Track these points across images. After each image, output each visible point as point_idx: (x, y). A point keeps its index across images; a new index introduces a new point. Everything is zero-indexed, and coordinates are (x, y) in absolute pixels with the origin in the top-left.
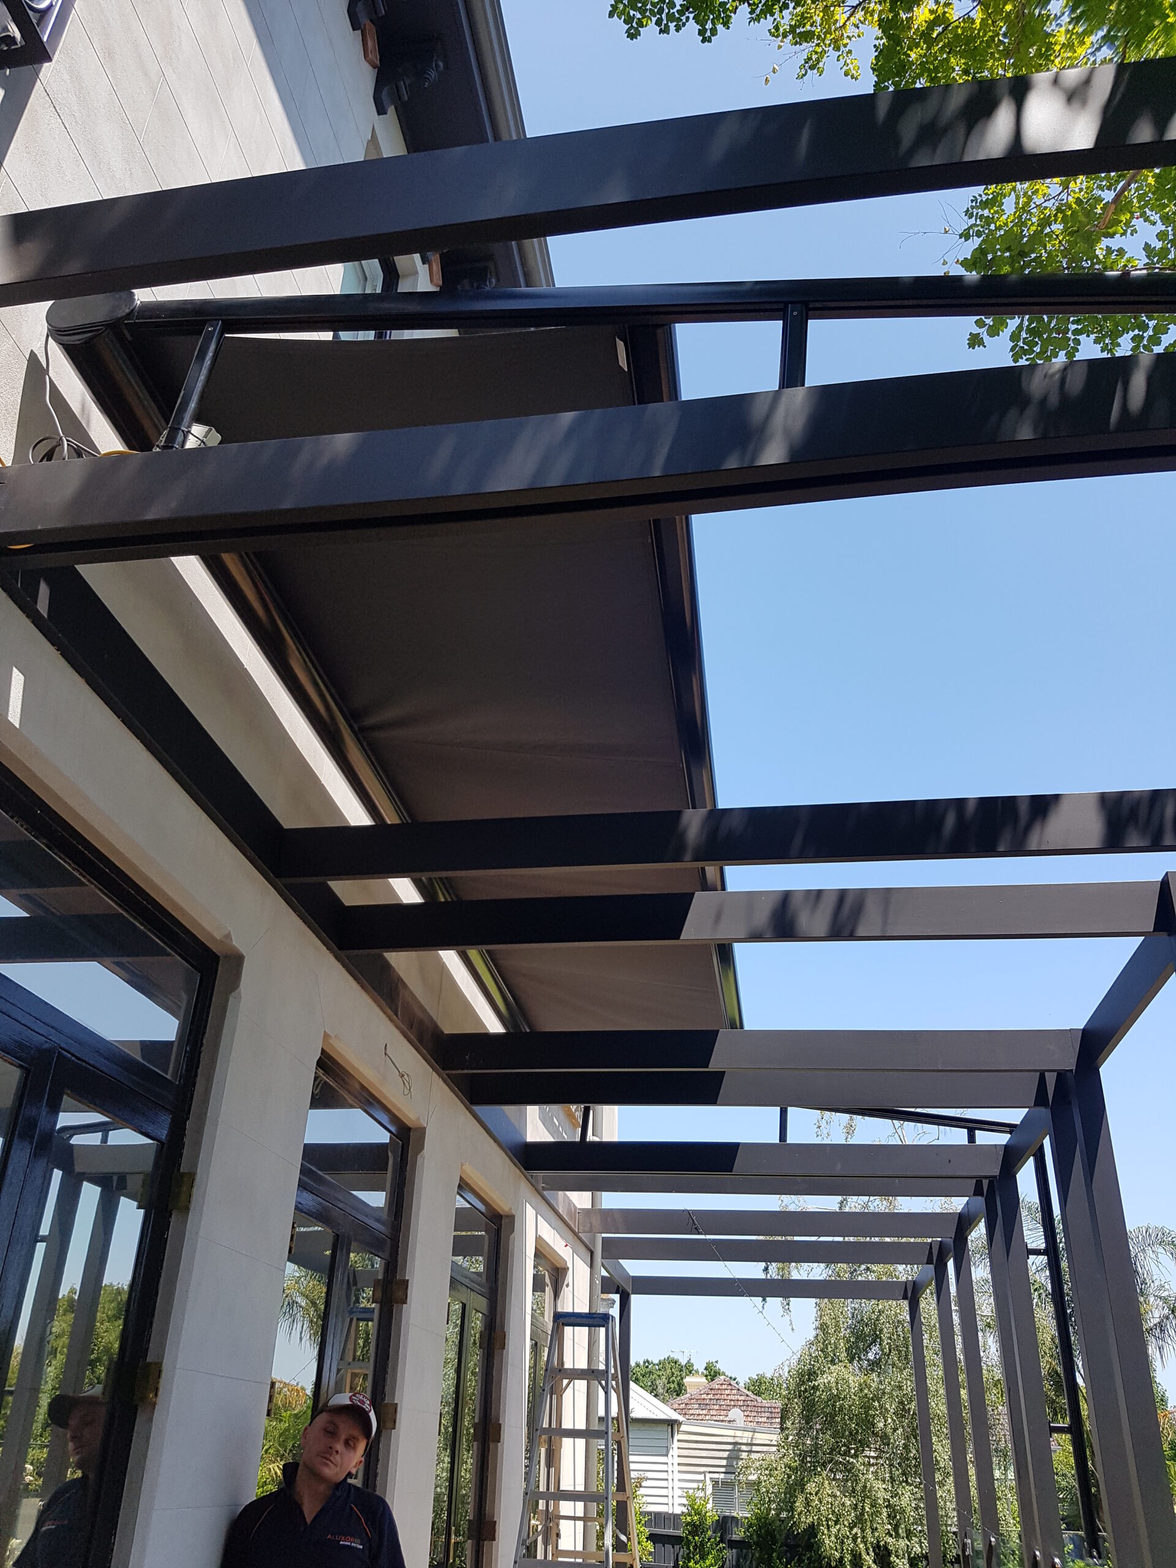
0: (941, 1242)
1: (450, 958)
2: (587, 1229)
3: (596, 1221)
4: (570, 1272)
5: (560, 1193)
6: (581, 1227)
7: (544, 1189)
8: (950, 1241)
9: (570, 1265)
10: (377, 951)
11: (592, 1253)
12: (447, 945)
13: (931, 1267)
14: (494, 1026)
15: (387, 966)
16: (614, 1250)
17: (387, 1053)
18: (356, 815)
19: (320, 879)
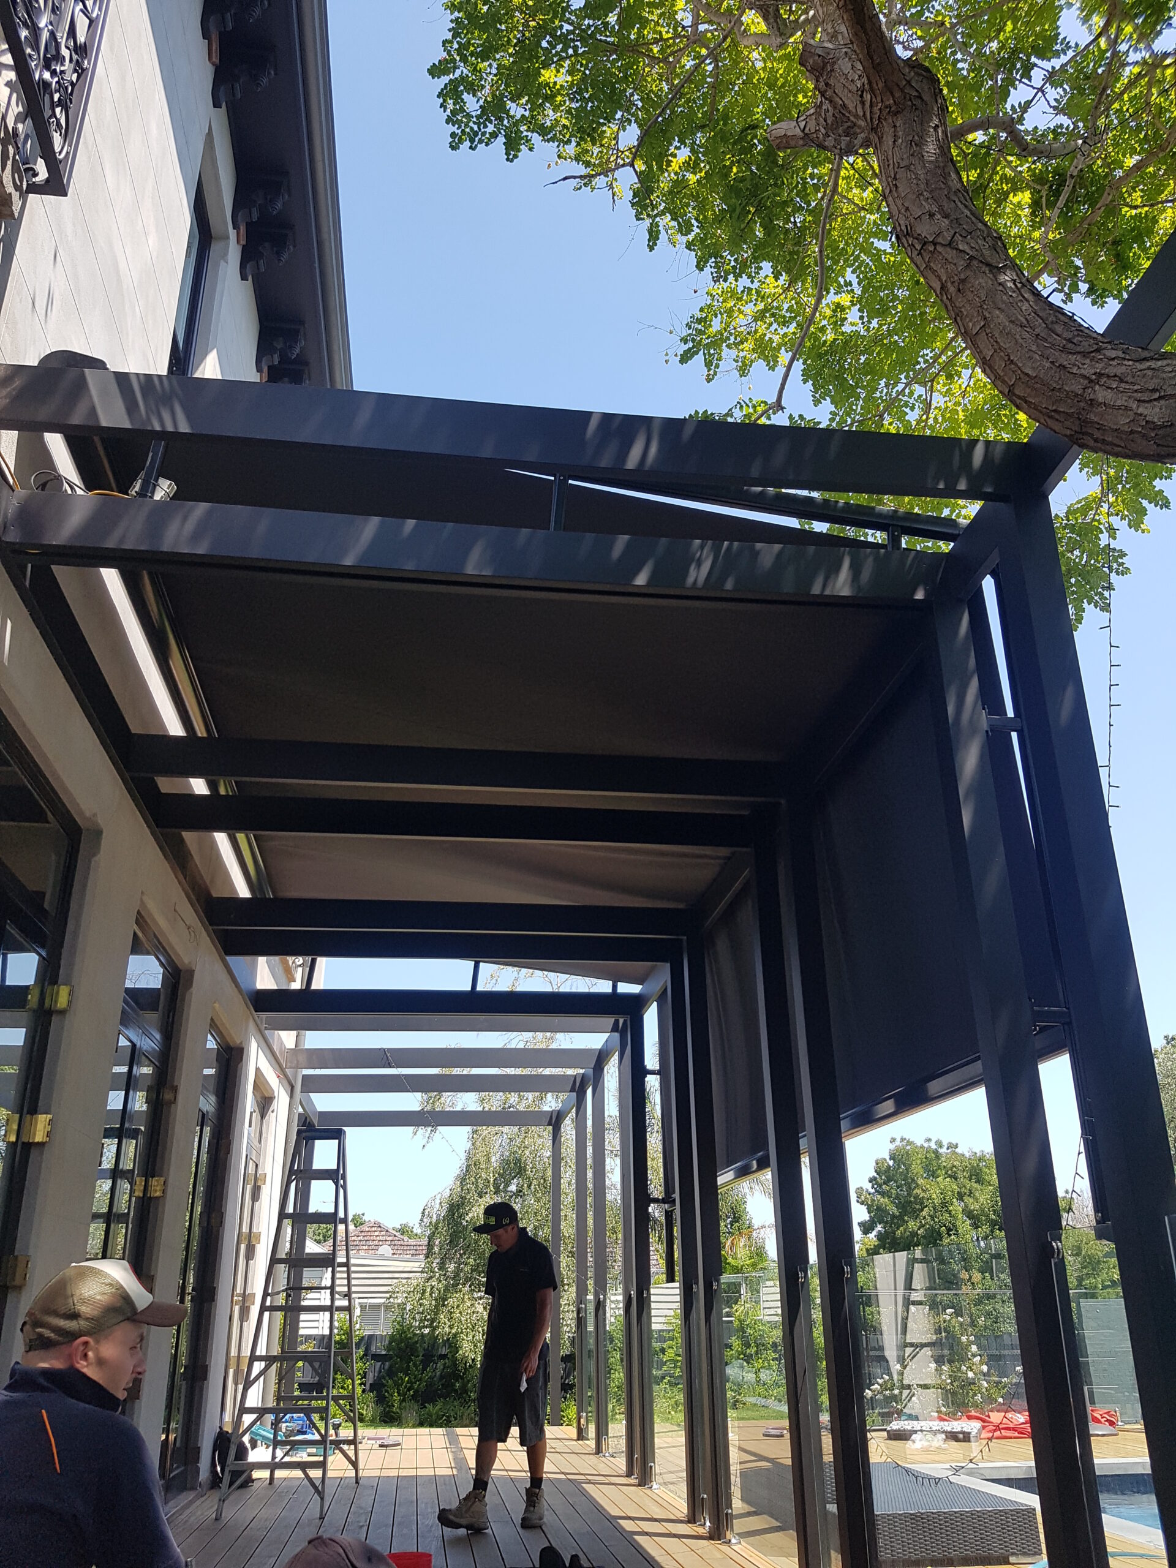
0: (583, 1075)
1: (221, 839)
2: (293, 1065)
3: (302, 1058)
4: (275, 1101)
5: (276, 1032)
6: (288, 1064)
7: (266, 1028)
8: (590, 1071)
9: (276, 1094)
10: (177, 830)
11: (292, 1087)
12: (220, 829)
13: (575, 1094)
14: (243, 891)
15: (182, 841)
16: (313, 1085)
17: (177, 909)
18: (175, 728)
19: (150, 775)
